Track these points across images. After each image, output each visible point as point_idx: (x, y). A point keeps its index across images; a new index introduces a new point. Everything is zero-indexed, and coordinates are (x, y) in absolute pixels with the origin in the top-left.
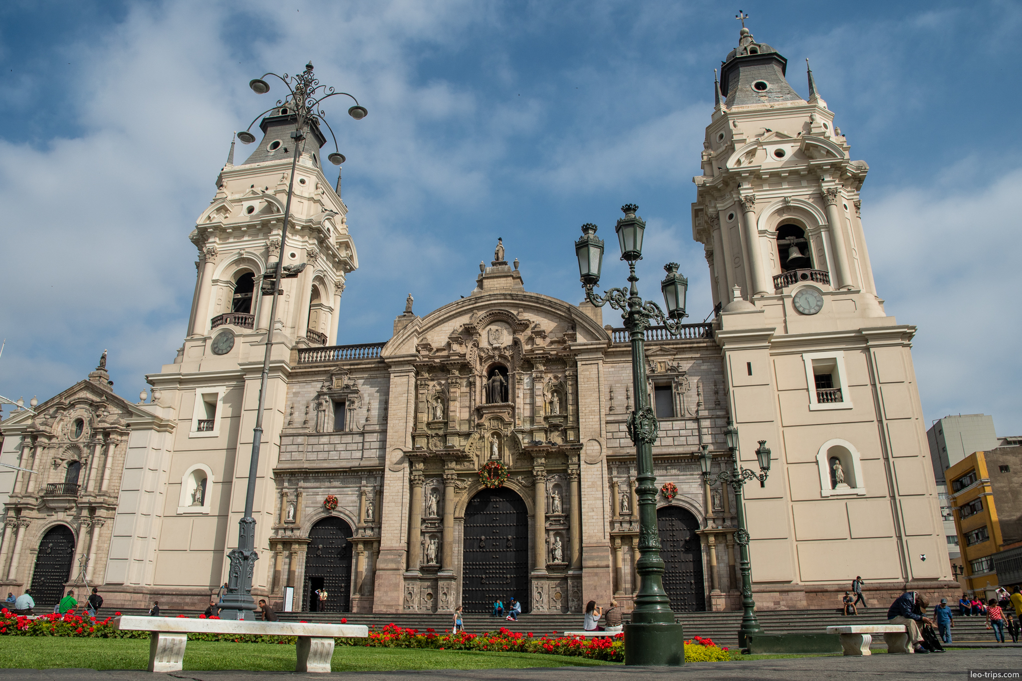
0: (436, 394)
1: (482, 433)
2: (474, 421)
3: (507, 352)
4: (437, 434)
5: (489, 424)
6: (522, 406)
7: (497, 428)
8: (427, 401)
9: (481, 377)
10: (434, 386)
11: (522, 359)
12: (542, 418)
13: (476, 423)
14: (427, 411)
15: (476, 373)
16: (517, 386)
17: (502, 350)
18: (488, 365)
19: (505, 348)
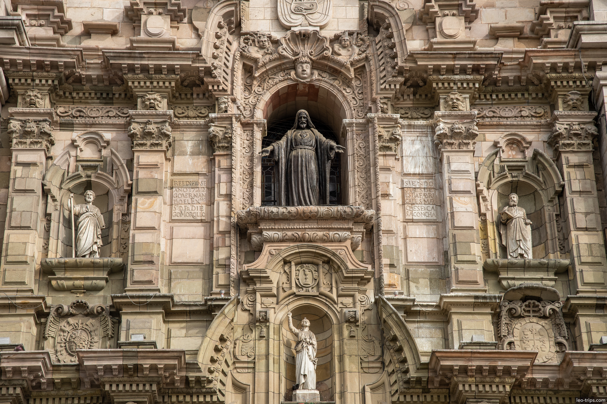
0: (81, 171)
1: (259, 308)
2: (226, 267)
3: (343, 52)
4: (80, 306)
5: (284, 278)
6: (401, 226)
7: (314, 292)
8: (46, 193)
9: (247, 126)
10: (73, 145)
11: (401, 72)
12: (479, 268)
13: (234, 272)
14: (41, 226)
15: (233, 110)
16: (381, 162)
17: (327, 44)
18: (274, 90)
19: (337, 39)
